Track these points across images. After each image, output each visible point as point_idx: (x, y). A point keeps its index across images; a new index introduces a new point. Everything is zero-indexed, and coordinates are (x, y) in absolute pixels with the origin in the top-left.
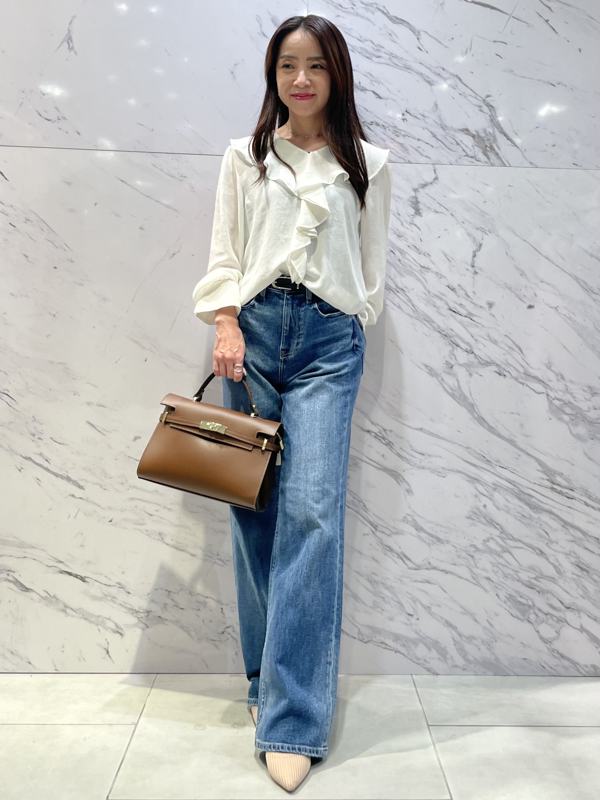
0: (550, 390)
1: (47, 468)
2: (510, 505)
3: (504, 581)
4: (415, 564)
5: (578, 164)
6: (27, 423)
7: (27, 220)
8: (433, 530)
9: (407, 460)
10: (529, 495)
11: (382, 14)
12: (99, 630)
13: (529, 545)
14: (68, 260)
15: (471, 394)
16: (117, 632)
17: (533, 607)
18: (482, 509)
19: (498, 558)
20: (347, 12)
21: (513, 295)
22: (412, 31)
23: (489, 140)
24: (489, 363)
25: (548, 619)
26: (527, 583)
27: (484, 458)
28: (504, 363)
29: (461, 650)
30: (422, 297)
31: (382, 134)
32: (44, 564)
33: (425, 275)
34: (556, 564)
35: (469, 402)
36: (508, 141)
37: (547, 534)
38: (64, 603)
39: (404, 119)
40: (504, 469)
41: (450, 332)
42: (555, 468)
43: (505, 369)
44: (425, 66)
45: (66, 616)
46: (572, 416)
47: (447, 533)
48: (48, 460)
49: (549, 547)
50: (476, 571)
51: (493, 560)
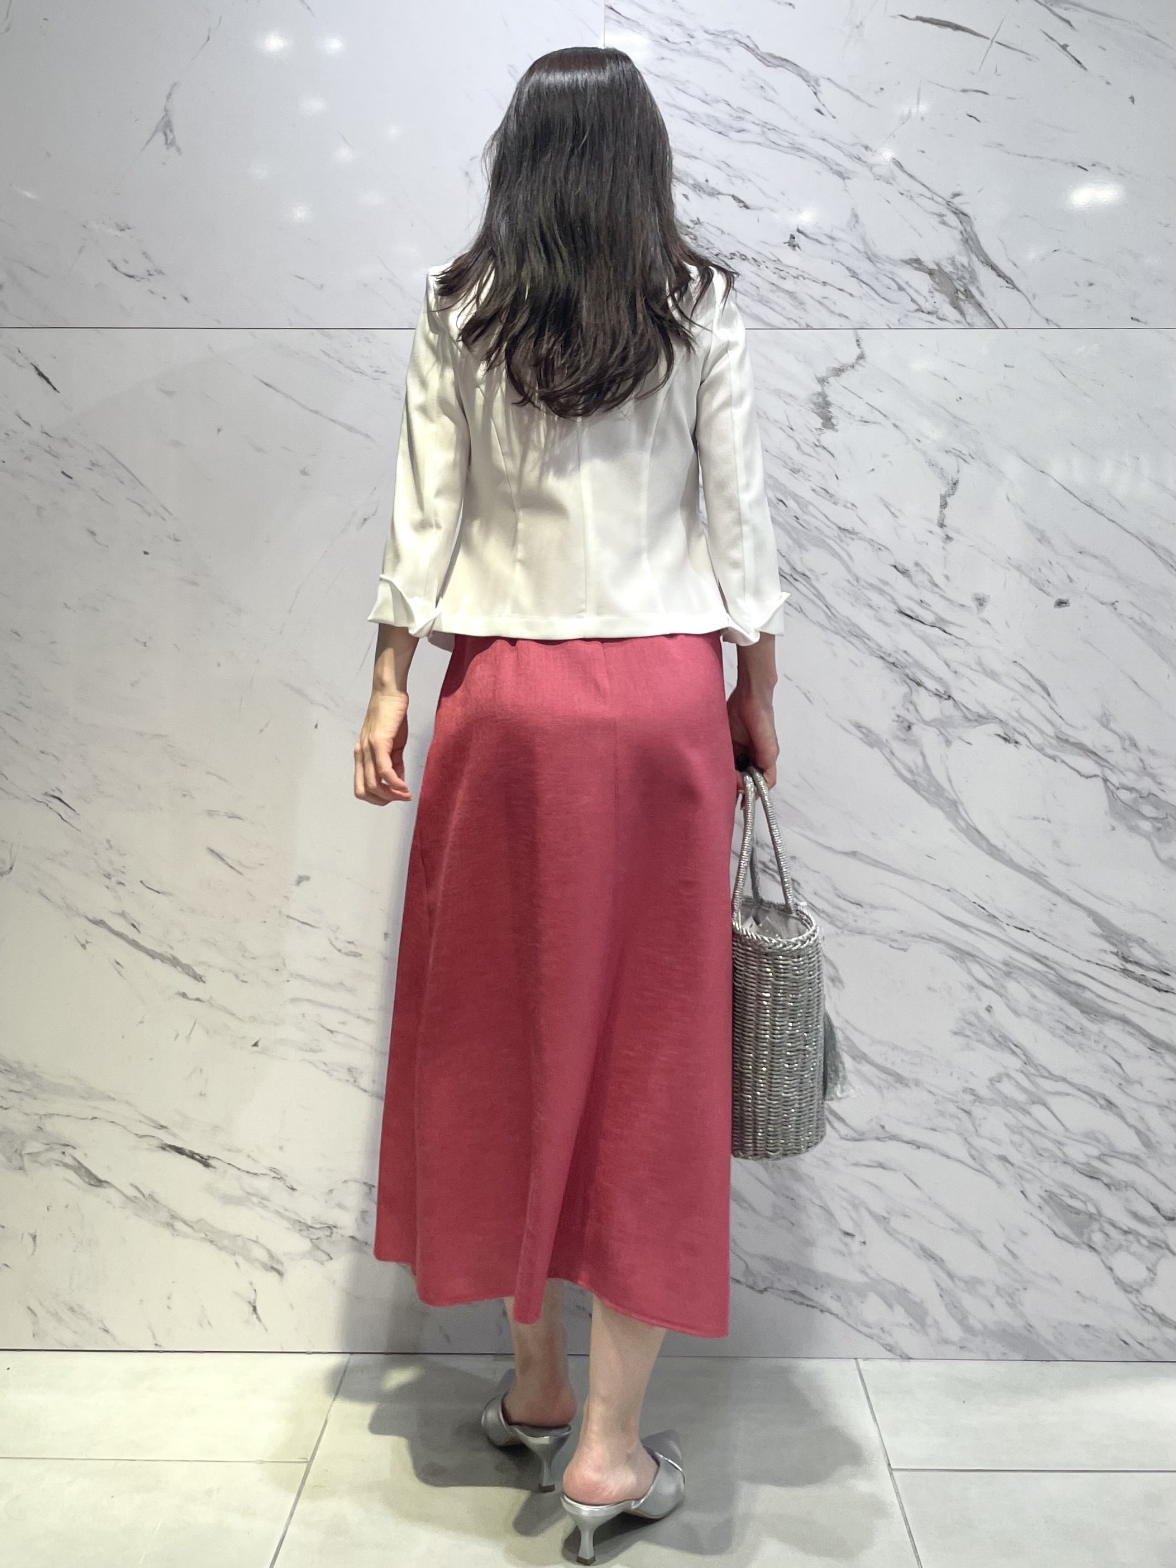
0: (1109, 768)
1: (134, 941)
2: (1039, 1006)
3: (1036, 1165)
4: (852, 1129)
5: (1140, 319)
6: (96, 854)
7: (93, 464)
8: (886, 1059)
9: (829, 916)
10: (1079, 985)
11: (744, 50)
12: (237, 1264)
13: (1084, 1089)
14: (169, 537)
15: (950, 781)
16: (272, 1268)
17: (1098, 1218)
18: (985, 1015)
19: (1021, 1116)
20: (678, 51)
21: (1025, 580)
22: (804, 80)
23: (961, 278)
24: (984, 718)
25: (1131, 1242)
26: (1083, 1167)
27: (982, 910)
28: (1013, 717)
29: (955, 1308)
30: (843, 589)
31: (753, 275)
32: (130, 1132)
33: (848, 545)
34: (1141, 1127)
35: (947, 798)
36: (1000, 280)
37: (1119, 1064)
38: (169, 1210)
39: (794, 246)
40: (1025, 932)
41: (902, 656)
42: (1127, 929)
43: (1019, 730)
44: (831, 144)
45: (173, 1235)
46: (1159, 822)
47: (915, 1064)
48: (137, 926)
49: (1125, 1092)
50: (978, 1142)
51: (1012, 1121)
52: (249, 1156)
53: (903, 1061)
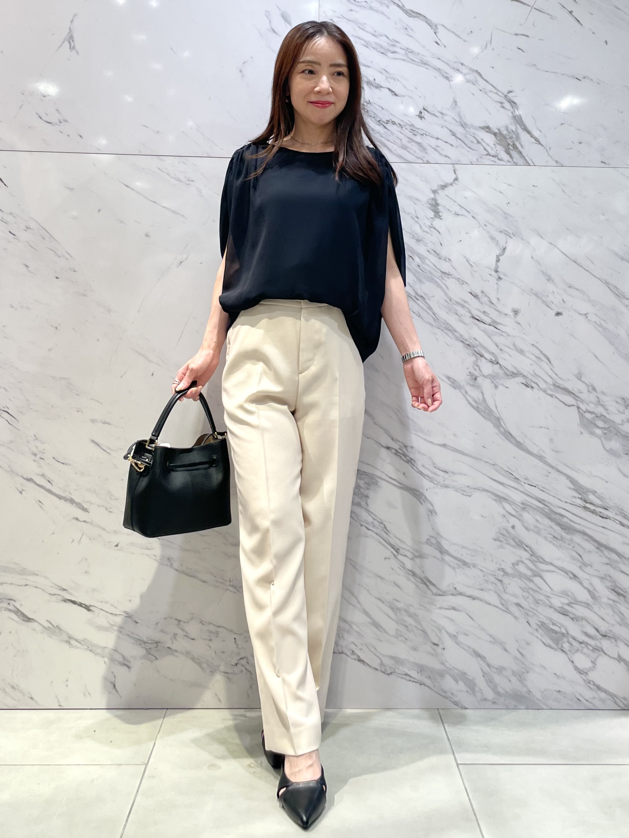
0: (580, 401)
1: (49, 490)
2: (540, 526)
3: (534, 607)
4: (439, 589)
5: (605, 162)
7: (27, 228)
8: (458, 553)
9: (430, 478)
10: (560, 515)
11: (397, 7)
12: (105, 662)
13: (561, 569)
14: (70, 269)
15: (496, 407)
16: (124, 664)
17: (566, 635)
18: (511, 530)
19: (528, 583)
20: (360, 6)
21: (540, 301)
22: (429, 25)
23: (511, 138)
24: (515, 374)
25: (583, 648)
26: (559, 609)
27: (512, 476)
28: (531, 374)
29: (490, 682)
30: (442, 305)
31: (399, 133)
32: (47, 592)
33: (446, 281)
34: (591, 589)
35: (495, 416)
36: (532, 139)
37: (580, 556)
38: (68, 634)
39: (421, 117)
40: (534, 487)
41: (473, 341)
42: (587, 486)
43: (533, 381)
44: (443, 62)
45: (70, 647)
46: (605, 430)
47: (473, 556)
48: (51, 482)
49: (582, 570)
50: (505, 596)
51: (523, 585)
52: (112, 605)
53: (467, 554)
